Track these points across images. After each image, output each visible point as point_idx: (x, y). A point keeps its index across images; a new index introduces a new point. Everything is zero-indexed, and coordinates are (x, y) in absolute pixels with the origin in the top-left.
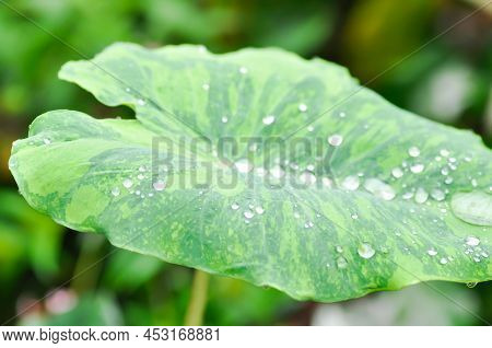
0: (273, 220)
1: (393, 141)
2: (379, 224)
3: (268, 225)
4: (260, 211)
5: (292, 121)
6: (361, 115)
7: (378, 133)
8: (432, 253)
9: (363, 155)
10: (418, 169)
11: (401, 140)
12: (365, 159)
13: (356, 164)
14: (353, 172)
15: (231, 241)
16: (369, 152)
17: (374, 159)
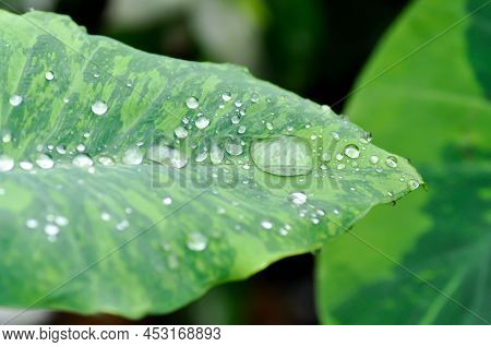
0: (81, 229)
1: (166, 96)
2: (195, 204)
3: (77, 237)
4: (62, 221)
5: (42, 96)
6: (116, 72)
7: (146, 90)
8: (268, 225)
9: (136, 121)
10: (202, 124)
11: (174, 93)
12: (141, 124)
13: (131, 133)
14: (131, 143)
15: (39, 266)
16: (142, 115)
17: (150, 122)
